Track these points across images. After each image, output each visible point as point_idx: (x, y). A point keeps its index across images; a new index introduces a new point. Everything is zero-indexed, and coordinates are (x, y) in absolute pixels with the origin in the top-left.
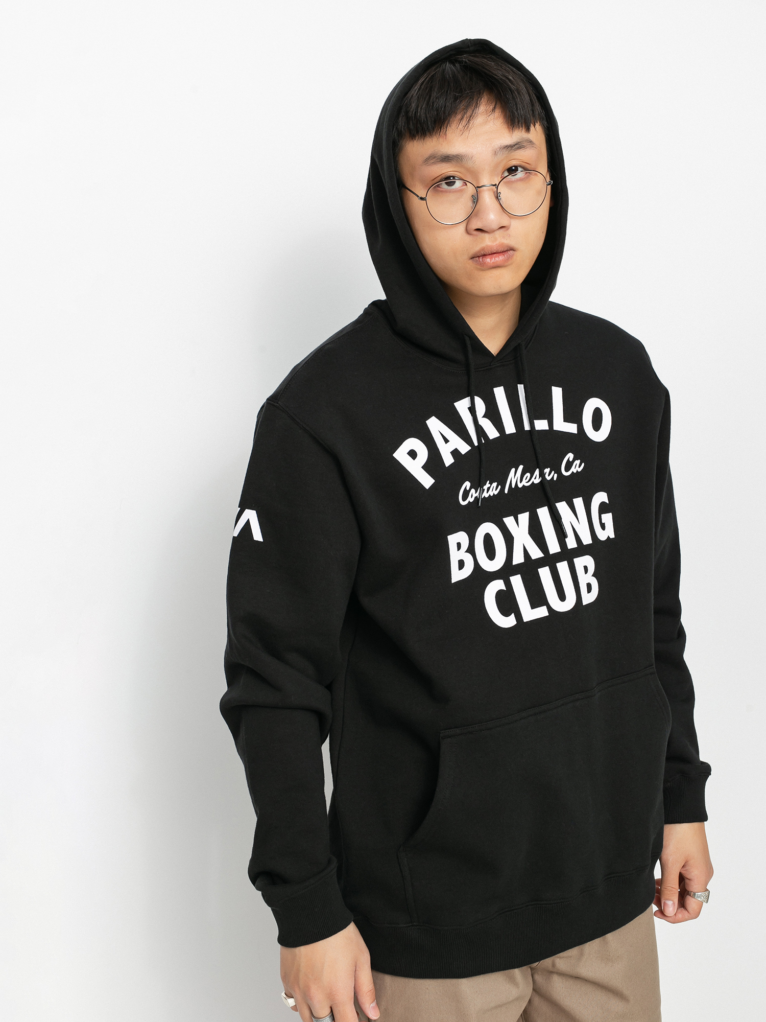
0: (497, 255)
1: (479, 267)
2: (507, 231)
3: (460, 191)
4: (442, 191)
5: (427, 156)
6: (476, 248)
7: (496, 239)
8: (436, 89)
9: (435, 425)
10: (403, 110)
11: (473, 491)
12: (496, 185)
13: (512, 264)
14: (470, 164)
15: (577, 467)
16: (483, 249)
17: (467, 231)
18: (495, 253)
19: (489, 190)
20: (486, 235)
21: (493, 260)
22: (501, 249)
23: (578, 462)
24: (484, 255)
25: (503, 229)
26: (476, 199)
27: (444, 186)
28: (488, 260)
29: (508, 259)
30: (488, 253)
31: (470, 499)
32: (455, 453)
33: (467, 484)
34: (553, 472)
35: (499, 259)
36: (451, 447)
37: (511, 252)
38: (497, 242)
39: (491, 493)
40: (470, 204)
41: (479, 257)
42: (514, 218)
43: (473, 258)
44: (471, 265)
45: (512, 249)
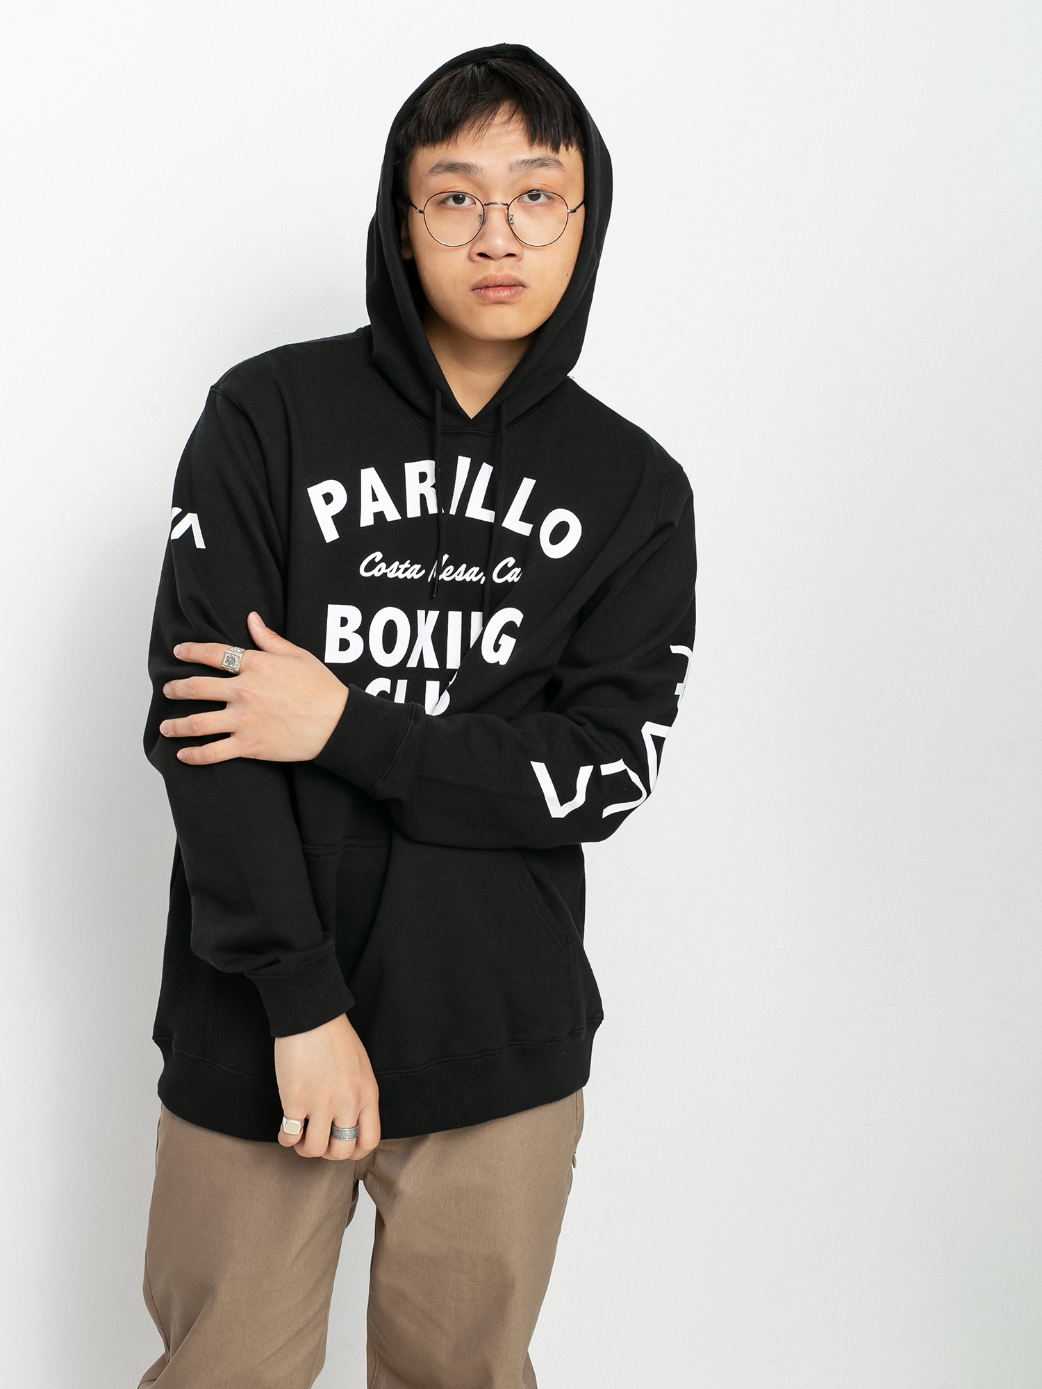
0: (502, 288)
1: (480, 301)
2: (518, 263)
3: (468, 209)
4: (447, 208)
5: (433, 165)
6: (479, 277)
7: (502, 269)
8: (452, 90)
9: (370, 478)
10: (417, 113)
11: (383, 565)
12: (507, 204)
13: (520, 301)
14: (479, 177)
15: (513, 576)
16: (485, 279)
17: (470, 258)
18: (500, 286)
19: (500, 209)
20: (491, 262)
21: (496, 294)
22: (506, 282)
23: (518, 570)
24: (487, 287)
25: (513, 259)
26: (483, 219)
27: (451, 203)
28: (491, 294)
29: (513, 296)
30: (491, 283)
31: (376, 572)
32: (379, 516)
33: (378, 556)
34: (482, 574)
35: (505, 293)
36: (377, 507)
37: (520, 288)
38: (503, 273)
39: (409, 575)
40: (477, 225)
41: (481, 288)
42: (529, 248)
43: (475, 289)
44: (471, 298)
45: (522, 285)
